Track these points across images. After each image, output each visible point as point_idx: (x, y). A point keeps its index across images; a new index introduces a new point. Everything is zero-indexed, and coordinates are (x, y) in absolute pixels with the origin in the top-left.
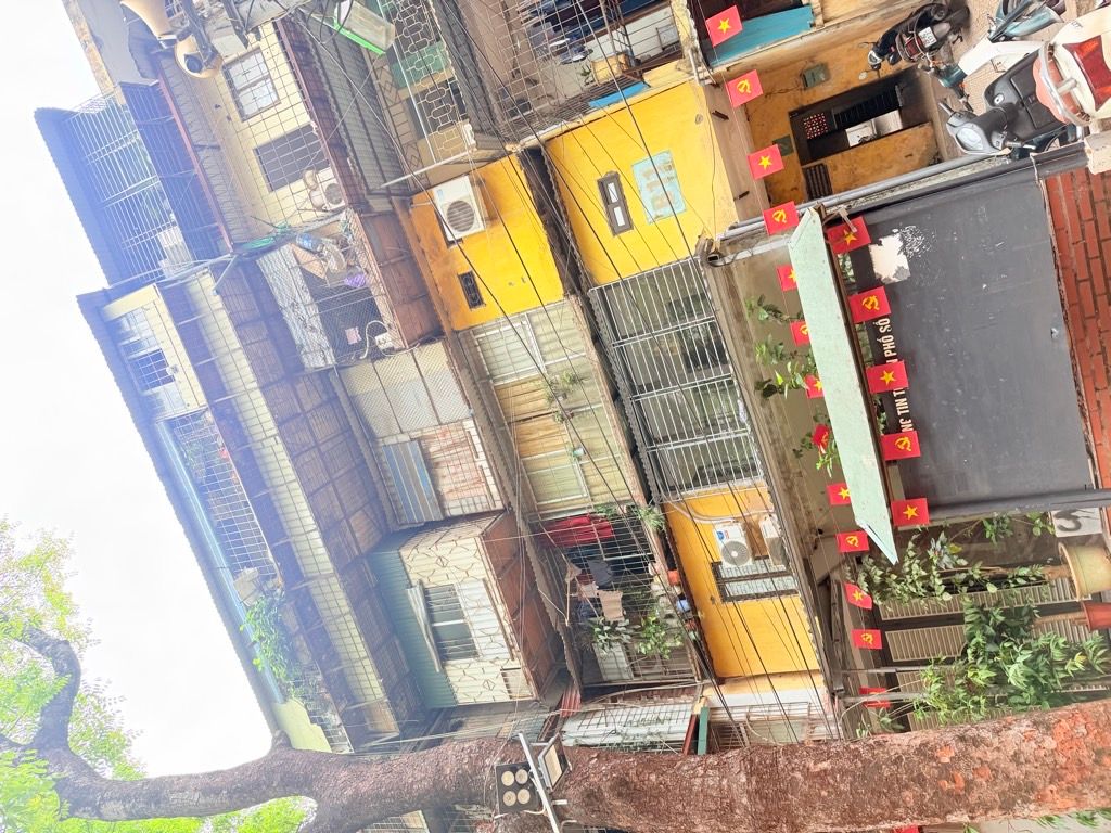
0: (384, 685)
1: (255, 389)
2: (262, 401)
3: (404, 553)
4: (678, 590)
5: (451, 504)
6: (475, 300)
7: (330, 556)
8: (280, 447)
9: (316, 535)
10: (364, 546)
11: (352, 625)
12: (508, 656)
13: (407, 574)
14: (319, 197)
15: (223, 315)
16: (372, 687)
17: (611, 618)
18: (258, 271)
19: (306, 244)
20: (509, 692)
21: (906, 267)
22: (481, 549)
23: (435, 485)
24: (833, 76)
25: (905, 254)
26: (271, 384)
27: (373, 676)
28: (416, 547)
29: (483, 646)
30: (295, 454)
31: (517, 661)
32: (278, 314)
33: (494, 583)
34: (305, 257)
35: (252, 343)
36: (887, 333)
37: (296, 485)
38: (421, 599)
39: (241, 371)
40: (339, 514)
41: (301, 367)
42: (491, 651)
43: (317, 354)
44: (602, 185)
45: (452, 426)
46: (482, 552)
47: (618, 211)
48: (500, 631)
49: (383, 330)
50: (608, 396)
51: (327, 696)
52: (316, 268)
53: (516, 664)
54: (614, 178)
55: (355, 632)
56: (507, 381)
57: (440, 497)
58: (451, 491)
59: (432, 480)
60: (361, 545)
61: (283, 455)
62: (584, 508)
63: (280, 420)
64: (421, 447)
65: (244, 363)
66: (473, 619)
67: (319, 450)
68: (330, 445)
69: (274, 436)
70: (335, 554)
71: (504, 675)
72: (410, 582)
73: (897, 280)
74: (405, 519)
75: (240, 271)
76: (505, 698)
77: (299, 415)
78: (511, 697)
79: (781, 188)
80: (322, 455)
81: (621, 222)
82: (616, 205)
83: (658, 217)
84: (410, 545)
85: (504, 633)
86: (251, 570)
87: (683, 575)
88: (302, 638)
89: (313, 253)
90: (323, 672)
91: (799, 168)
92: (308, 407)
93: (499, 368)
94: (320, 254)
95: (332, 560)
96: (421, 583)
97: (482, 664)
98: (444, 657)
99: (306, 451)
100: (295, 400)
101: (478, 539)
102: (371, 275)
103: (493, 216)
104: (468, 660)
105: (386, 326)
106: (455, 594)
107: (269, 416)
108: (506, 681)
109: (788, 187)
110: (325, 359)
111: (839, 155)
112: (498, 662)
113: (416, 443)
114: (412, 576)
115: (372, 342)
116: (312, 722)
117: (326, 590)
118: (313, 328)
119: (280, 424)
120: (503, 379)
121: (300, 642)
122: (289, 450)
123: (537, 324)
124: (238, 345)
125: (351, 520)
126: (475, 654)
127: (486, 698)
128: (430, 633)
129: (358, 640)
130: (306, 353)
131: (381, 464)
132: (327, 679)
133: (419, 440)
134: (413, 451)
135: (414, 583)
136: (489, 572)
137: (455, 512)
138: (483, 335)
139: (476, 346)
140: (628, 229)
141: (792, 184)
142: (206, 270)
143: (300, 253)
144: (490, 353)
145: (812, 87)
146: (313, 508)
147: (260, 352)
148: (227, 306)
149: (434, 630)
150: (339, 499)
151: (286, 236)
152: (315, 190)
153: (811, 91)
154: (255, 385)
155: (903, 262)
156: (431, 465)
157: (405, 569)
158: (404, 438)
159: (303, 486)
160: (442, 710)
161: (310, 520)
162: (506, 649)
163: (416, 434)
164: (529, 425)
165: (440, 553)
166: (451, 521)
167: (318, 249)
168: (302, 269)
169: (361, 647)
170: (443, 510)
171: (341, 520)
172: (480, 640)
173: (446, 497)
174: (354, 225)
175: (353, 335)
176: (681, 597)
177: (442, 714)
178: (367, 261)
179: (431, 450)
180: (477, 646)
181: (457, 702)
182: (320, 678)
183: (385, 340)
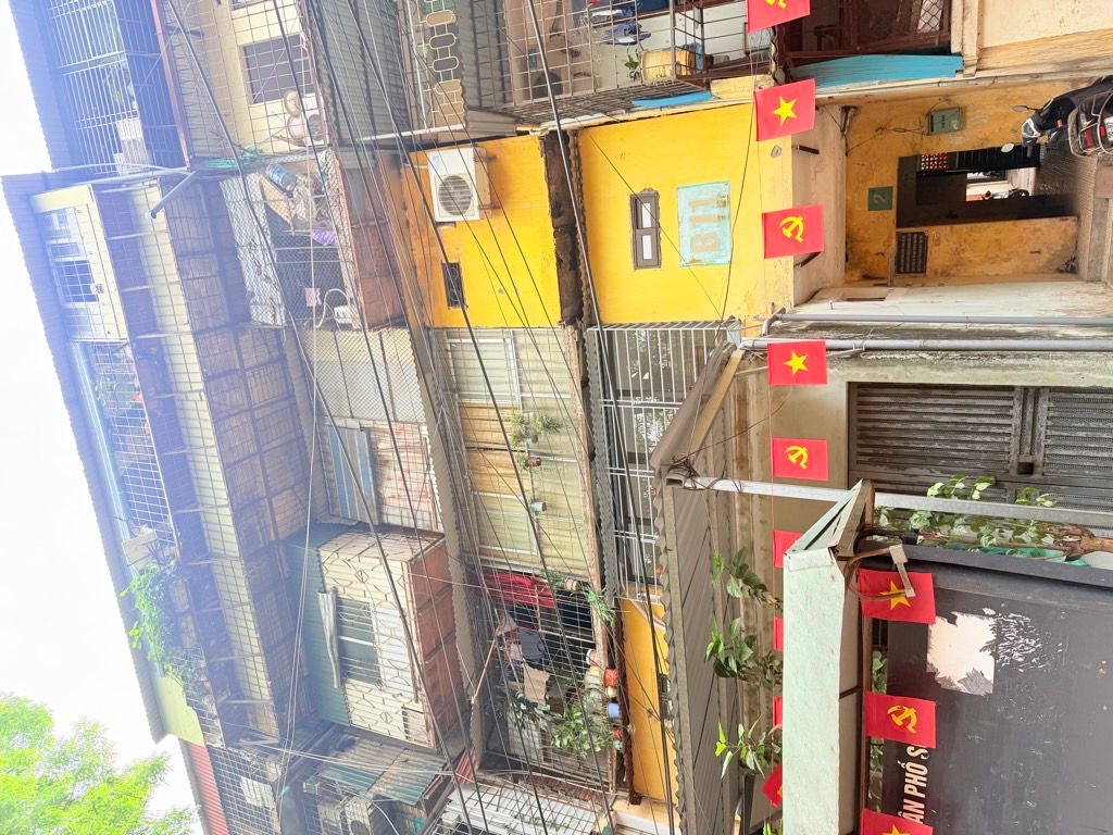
0: (272, 688)
1: (187, 333)
2: (191, 349)
3: (325, 554)
4: (611, 693)
5: (390, 511)
6: (456, 297)
7: (238, 538)
8: (204, 405)
9: (228, 511)
10: (284, 531)
11: (249, 617)
12: (412, 696)
13: (322, 576)
14: (298, 128)
15: (165, 239)
16: (260, 685)
17: (531, 697)
18: (220, 194)
19: (276, 178)
20: (407, 732)
21: (990, 676)
22: (406, 576)
23: (377, 485)
24: (969, 126)
25: (995, 655)
26: (208, 330)
27: (262, 675)
28: (337, 551)
29: (388, 677)
30: (219, 416)
31: (420, 704)
32: (233, 250)
33: (413, 617)
34: (273, 194)
35: (194, 279)
36: (917, 760)
37: (214, 451)
38: (331, 608)
39: (175, 309)
40: (261, 491)
41: (248, 317)
42: (398, 686)
43: (268, 308)
44: (636, 203)
45: (408, 427)
46: (407, 580)
47: (647, 241)
48: (409, 669)
49: (344, 303)
50: (584, 455)
51: (208, 685)
52: (282, 210)
53: (419, 707)
54: (653, 197)
55: (251, 625)
56: (474, 401)
57: (380, 501)
58: (393, 497)
59: (375, 479)
60: (280, 530)
61: (206, 415)
62: (529, 568)
63: (210, 374)
64: (369, 439)
65: (181, 300)
66: (384, 647)
67: (252, 416)
68: (268, 410)
69: (200, 391)
70: (246, 536)
71: (404, 713)
72: (324, 587)
73: (964, 689)
74: (338, 510)
75: (200, 188)
76: (402, 737)
77: (237, 370)
78: (407, 738)
79: (864, 249)
80: (254, 421)
81: (648, 254)
82: (647, 233)
83: (694, 261)
84: (332, 546)
85: (413, 672)
86: (150, 531)
87: (623, 677)
88: (189, 618)
89: (284, 190)
90: (208, 658)
91: (894, 230)
92: (248, 364)
93: (468, 383)
94: (290, 194)
95: (239, 543)
96: (335, 591)
97: (383, 695)
98: (345, 673)
99: (235, 415)
100: (235, 352)
101: (405, 565)
102: (341, 234)
103: (496, 203)
104: (369, 685)
105: (348, 299)
106: (370, 614)
107: (197, 368)
108: (405, 720)
109: (874, 250)
110: (274, 316)
111: (948, 228)
112: (400, 698)
113: (364, 434)
114: (327, 581)
115: (330, 313)
116: (188, 705)
117: (229, 571)
118: (267, 277)
119: (207, 379)
120: (470, 397)
121: (188, 623)
122: (213, 411)
123: (522, 346)
124: (176, 278)
125: (273, 499)
126: (379, 682)
127: (381, 728)
128: (335, 645)
129: (253, 634)
130: (255, 303)
131: (324, 444)
132: (210, 667)
133: (368, 431)
134: (360, 441)
135: (328, 588)
136: (410, 604)
137: (394, 520)
138: (458, 341)
139: (447, 351)
140: (654, 266)
141: (879, 247)
142: (155, 182)
143: (268, 186)
144: (461, 364)
145: (940, 133)
146: (229, 481)
147: (204, 290)
148: (171, 230)
149: (341, 644)
150: (265, 476)
151: (255, 162)
152: (296, 116)
153: (934, 138)
154: (188, 328)
155: (987, 665)
156: (377, 462)
157: (321, 571)
158: (354, 424)
159: (221, 453)
160: (333, 724)
161: (224, 494)
162: (411, 689)
163: (366, 424)
164: (490, 456)
165: (360, 566)
166: (386, 529)
167: (288, 188)
168: (267, 207)
169: (255, 642)
170: (380, 514)
171: (261, 499)
172: (387, 670)
173: (388, 501)
174: (332, 171)
175: (313, 297)
176: (614, 700)
177: (334, 728)
178: (340, 216)
179: (381, 446)
180: (382, 676)
181: (350, 722)
182: (203, 664)
183: (344, 313)
